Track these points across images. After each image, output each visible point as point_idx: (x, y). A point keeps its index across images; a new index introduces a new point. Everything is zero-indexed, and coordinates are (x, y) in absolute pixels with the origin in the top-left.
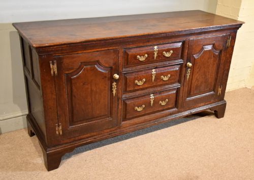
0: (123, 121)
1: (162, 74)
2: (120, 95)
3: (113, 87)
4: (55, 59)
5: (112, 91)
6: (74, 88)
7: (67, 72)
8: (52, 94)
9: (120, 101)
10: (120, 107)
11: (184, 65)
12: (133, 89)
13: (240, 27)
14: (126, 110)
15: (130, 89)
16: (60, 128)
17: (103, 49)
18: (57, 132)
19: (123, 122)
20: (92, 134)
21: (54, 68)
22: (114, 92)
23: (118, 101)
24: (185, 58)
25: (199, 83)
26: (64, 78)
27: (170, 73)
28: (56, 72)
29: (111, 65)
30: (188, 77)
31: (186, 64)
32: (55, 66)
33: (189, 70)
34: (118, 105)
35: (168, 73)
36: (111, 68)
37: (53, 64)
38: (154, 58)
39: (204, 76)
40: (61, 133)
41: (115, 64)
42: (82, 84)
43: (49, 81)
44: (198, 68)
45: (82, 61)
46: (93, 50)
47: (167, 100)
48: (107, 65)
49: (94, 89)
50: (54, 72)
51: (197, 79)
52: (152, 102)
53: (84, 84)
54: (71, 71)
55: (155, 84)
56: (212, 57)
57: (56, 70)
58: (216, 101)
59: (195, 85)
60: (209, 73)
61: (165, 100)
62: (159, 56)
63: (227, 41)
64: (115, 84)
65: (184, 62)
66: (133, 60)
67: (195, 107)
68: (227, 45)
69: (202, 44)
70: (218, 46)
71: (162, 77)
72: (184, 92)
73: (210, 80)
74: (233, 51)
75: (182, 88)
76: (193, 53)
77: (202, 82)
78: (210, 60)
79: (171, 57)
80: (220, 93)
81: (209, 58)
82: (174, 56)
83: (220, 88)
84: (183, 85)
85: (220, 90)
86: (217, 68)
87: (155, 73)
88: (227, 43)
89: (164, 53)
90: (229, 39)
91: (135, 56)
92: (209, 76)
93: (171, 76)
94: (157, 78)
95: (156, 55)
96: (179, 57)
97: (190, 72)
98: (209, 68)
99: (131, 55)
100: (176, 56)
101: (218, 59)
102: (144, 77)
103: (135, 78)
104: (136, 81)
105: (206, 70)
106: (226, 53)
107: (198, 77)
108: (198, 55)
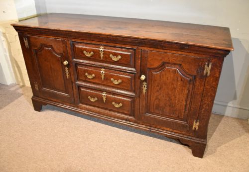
1: (112, 76)
2: (73, 80)
3: (66, 71)
6: (39, 61)
9: (74, 85)
11: (137, 76)
12: (84, 79)
15: (82, 79)
16: (37, 86)
17: (54, 37)
18: (36, 88)
19: (80, 104)
22: (67, 75)
23: (72, 84)
24: (138, 68)
27: (121, 79)
28: (28, 46)
29: (62, 52)
30: (144, 91)
31: (140, 76)
32: (27, 42)
33: (145, 83)
34: (73, 90)
35: (121, 78)
36: (63, 54)
37: (26, 40)
40: (38, 89)
41: (64, 52)
42: (44, 60)
44: (158, 86)
49: (53, 67)
51: (157, 98)
52: (104, 99)
54: (36, 48)
55: (105, 83)
56: (179, 79)
58: (191, 134)
59: (155, 103)
60: (175, 97)
61: (119, 103)
62: (106, 57)
63: (204, 66)
64: (66, 68)
65: (137, 73)
66: (80, 54)
67: (158, 127)
68: (205, 72)
69: (161, 60)
70: (188, 69)
71: (112, 79)
72: (141, 105)
73: (178, 107)
74: (217, 84)
75: (138, 100)
76: (148, 66)
77: (165, 104)
78: (175, 83)
79: (120, 62)
80: (197, 129)
81: (174, 80)
82: (123, 62)
83: (196, 122)
84: (139, 97)
85: (196, 125)
86: (190, 96)
87: (104, 72)
88: (204, 69)
89: (111, 55)
90: (208, 66)
91: (81, 50)
92: (176, 101)
93: (122, 81)
94: (107, 78)
95: (102, 55)
96: (130, 65)
97: (146, 86)
98: (175, 91)
99: (78, 48)
100: (126, 63)
101: (191, 86)
102: (93, 72)
103: (85, 70)
104: (86, 74)
105: (170, 93)
106: (203, 83)
107: (159, 97)
108: (156, 70)
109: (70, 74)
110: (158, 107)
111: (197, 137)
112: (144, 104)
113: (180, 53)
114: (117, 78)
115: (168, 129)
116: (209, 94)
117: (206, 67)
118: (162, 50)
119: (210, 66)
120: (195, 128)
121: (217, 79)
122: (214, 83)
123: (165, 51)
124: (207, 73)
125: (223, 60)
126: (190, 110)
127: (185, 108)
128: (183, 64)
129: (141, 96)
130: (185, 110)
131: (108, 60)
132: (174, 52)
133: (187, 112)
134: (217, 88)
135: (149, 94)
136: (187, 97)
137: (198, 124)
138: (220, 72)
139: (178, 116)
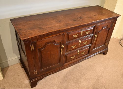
0: (65, 63)
2: (64, 53)
4: (33, 43)
5: (60, 52)
6: (42, 54)
7: (39, 48)
10: (64, 58)
12: (70, 50)
14: (66, 59)
16: (36, 71)
18: (35, 73)
20: (51, 71)
21: (32, 47)
22: (62, 53)
25: (99, 42)
26: (37, 51)
27: (87, 41)
28: (33, 49)
29: (61, 41)
30: (95, 41)
32: (33, 46)
33: (96, 38)
34: (63, 57)
39: (101, 40)
40: (37, 73)
43: (30, 53)
45: (46, 42)
46: (52, 36)
47: (85, 52)
48: (59, 42)
49: (52, 53)
50: (32, 49)
52: (78, 54)
53: (47, 52)
59: (97, 43)
68: (113, 25)
71: (84, 43)
75: (92, 46)
80: (107, 45)
89: (86, 32)
94: (82, 43)
98: (104, 36)
102: (75, 44)
104: (72, 46)
105: (102, 37)
119: (114, 22)
129: (93, 44)
137: (107, 43)
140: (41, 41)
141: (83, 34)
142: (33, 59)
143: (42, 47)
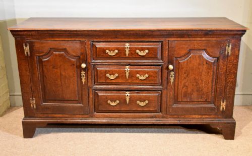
1: (138, 72)
2: (90, 84)
3: (82, 75)
4: (28, 42)
5: (81, 79)
6: (44, 69)
7: (38, 55)
8: (26, 71)
9: (90, 90)
10: (91, 96)
11: (165, 67)
12: (104, 81)
13: (244, 34)
14: (98, 101)
15: (101, 81)
16: (34, 102)
17: (70, 39)
18: (32, 105)
20: (64, 115)
21: (27, 49)
22: (83, 80)
23: (88, 90)
24: (166, 59)
25: (189, 90)
28: (29, 53)
29: (79, 55)
30: (172, 81)
31: (168, 67)
32: (28, 47)
33: (172, 73)
34: (89, 94)
35: (147, 72)
36: (79, 57)
37: (26, 46)
38: (125, 54)
39: (195, 84)
40: (35, 107)
41: (82, 54)
42: (51, 67)
43: (23, 60)
44: (185, 73)
45: (51, 47)
47: (147, 102)
48: (74, 54)
49: (63, 73)
50: (27, 53)
51: (185, 86)
52: (128, 100)
53: (53, 68)
54: (41, 54)
55: (130, 81)
56: (205, 63)
57: (29, 51)
58: (219, 117)
59: (183, 91)
60: (202, 81)
61: (144, 101)
62: (132, 53)
63: (225, 48)
64: (83, 72)
65: (165, 64)
66: (102, 54)
67: (187, 116)
68: (226, 53)
69: (187, 48)
70: (212, 52)
71: (138, 75)
72: (168, 96)
73: (205, 90)
74: (238, 62)
75: (165, 91)
76: (176, 56)
77: (192, 90)
78: (201, 67)
79: (146, 56)
80: (224, 109)
81: (199, 64)
82: (150, 56)
83: (223, 102)
84: (167, 88)
85: (223, 105)
86: (215, 77)
87: (129, 69)
88: (225, 50)
89: (138, 51)
90: (229, 46)
91: (104, 50)
92: (203, 85)
93: (149, 76)
94: (132, 75)
95: (127, 52)
96: (157, 58)
97: (173, 76)
98: (201, 75)
99: (100, 48)
100: (153, 56)
101: (215, 67)
102: (116, 72)
103: (106, 71)
104: (108, 75)
105: (197, 77)
106: (226, 62)
107: (187, 84)
108: (183, 58)
109: (87, 79)
110: (186, 95)
111: (226, 118)
112: (172, 94)
113: (203, 39)
114: (143, 74)
115: (197, 116)
116: (232, 72)
117: (227, 47)
118: (188, 39)
119: (230, 46)
120: (223, 108)
121: (237, 57)
122: (235, 61)
123: (191, 39)
124: (228, 53)
125: (240, 40)
126: (216, 91)
127: (212, 90)
128: (208, 49)
129: (168, 87)
130: (212, 92)
131: (134, 56)
132: (199, 39)
133: (213, 94)
134: (237, 65)
135: (176, 83)
136: (213, 78)
137: (225, 104)
138: (239, 50)
139: (206, 100)
140: (42, 43)
141: (131, 54)
142: (28, 73)
143: (43, 54)
